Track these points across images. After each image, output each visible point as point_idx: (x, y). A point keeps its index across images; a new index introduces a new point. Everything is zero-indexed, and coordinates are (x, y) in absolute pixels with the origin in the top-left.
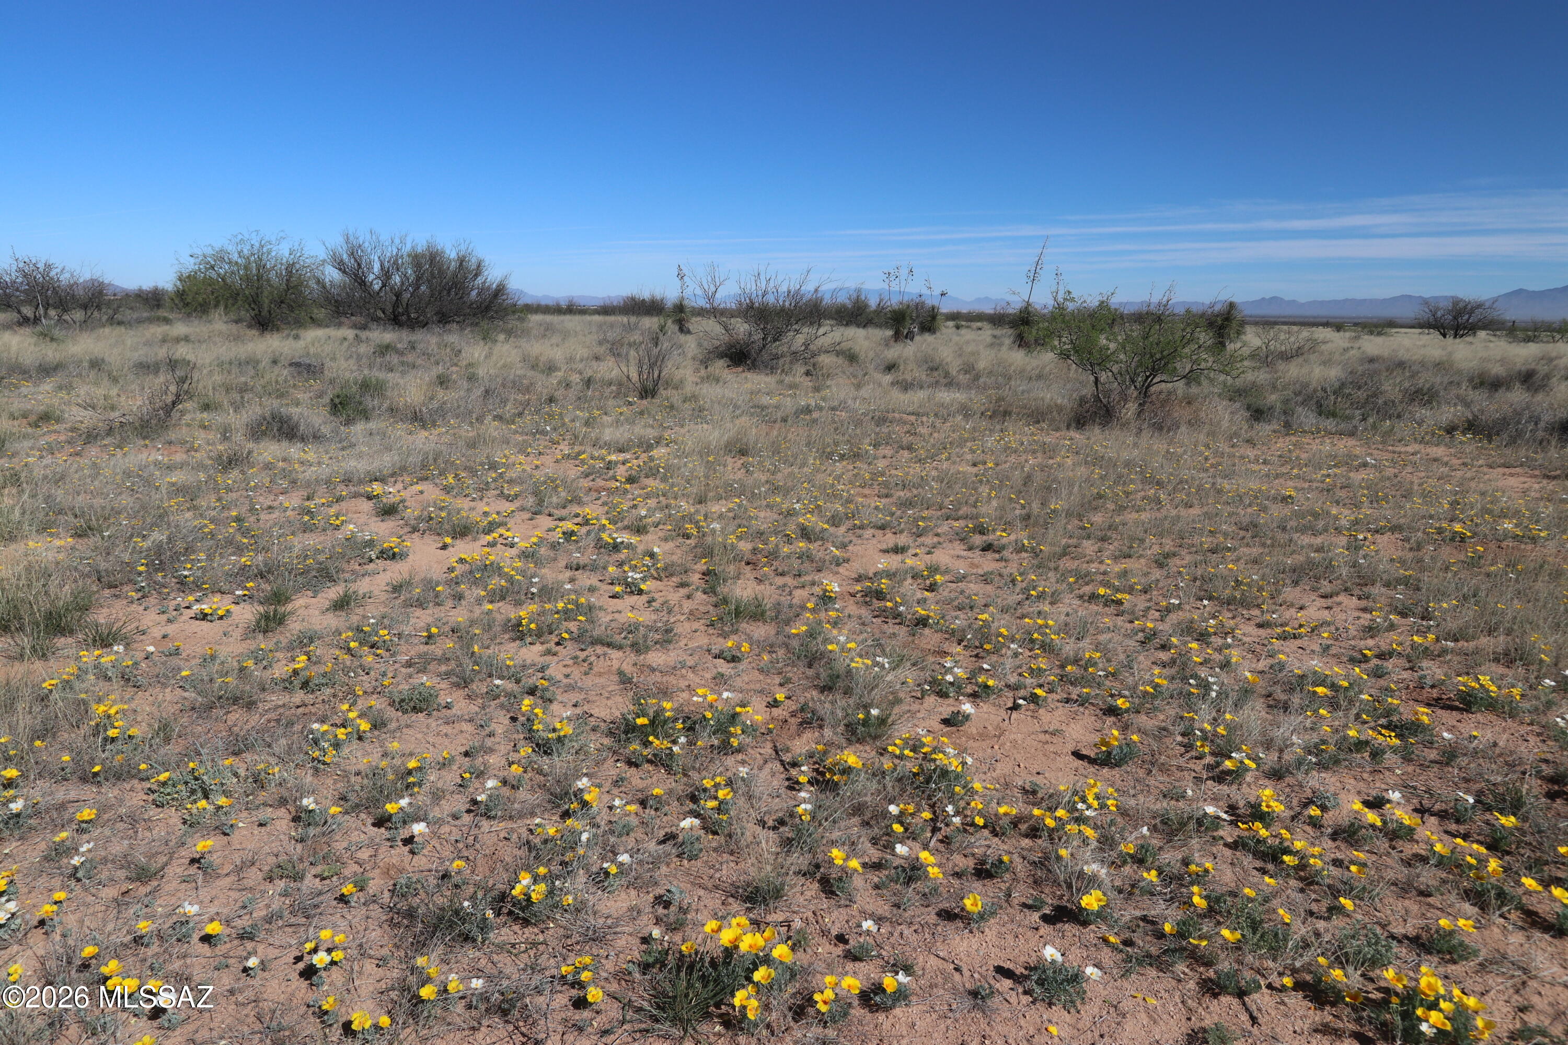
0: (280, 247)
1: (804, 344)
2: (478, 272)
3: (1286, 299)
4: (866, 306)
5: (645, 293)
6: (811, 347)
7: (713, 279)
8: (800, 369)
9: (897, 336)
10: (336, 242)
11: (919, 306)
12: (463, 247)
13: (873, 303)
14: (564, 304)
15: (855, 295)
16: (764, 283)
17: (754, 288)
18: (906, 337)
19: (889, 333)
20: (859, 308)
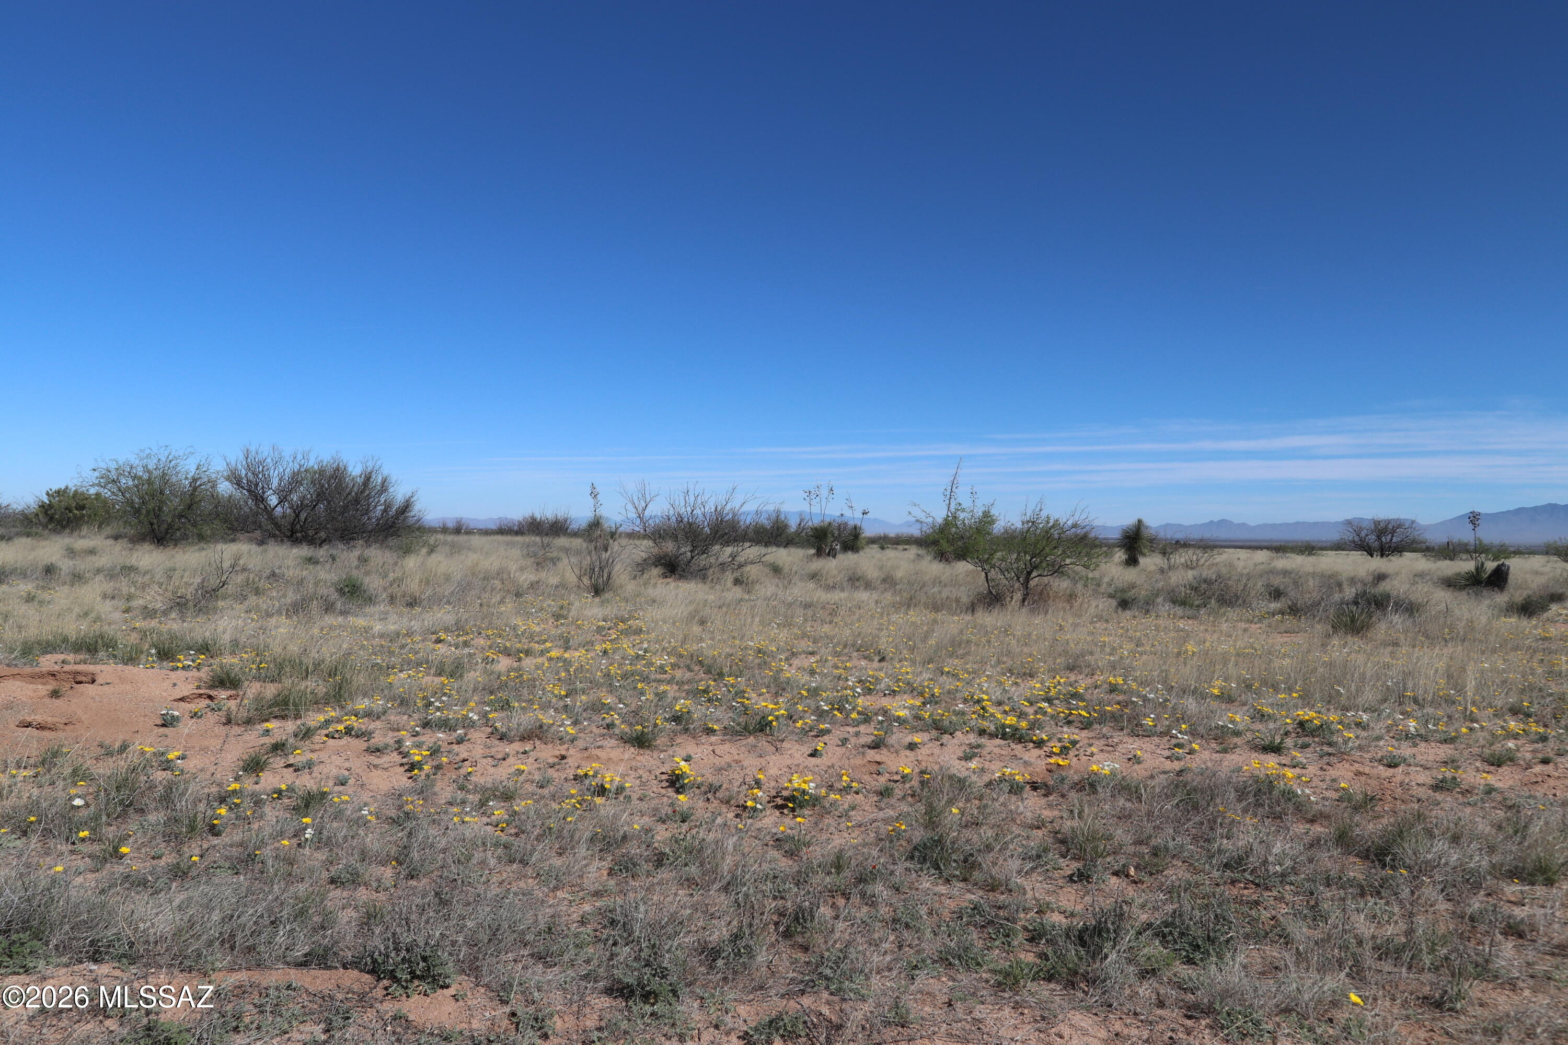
0: (188, 462)
1: (730, 556)
2: (384, 488)
3: (1236, 522)
4: (786, 526)
5: (547, 511)
6: (738, 559)
7: (644, 495)
8: (729, 577)
9: (819, 553)
10: (236, 458)
11: (842, 527)
12: (370, 465)
13: (793, 525)
14: (451, 525)
15: (774, 515)
16: (692, 499)
17: (683, 503)
18: (829, 555)
19: (812, 551)
20: (778, 529)
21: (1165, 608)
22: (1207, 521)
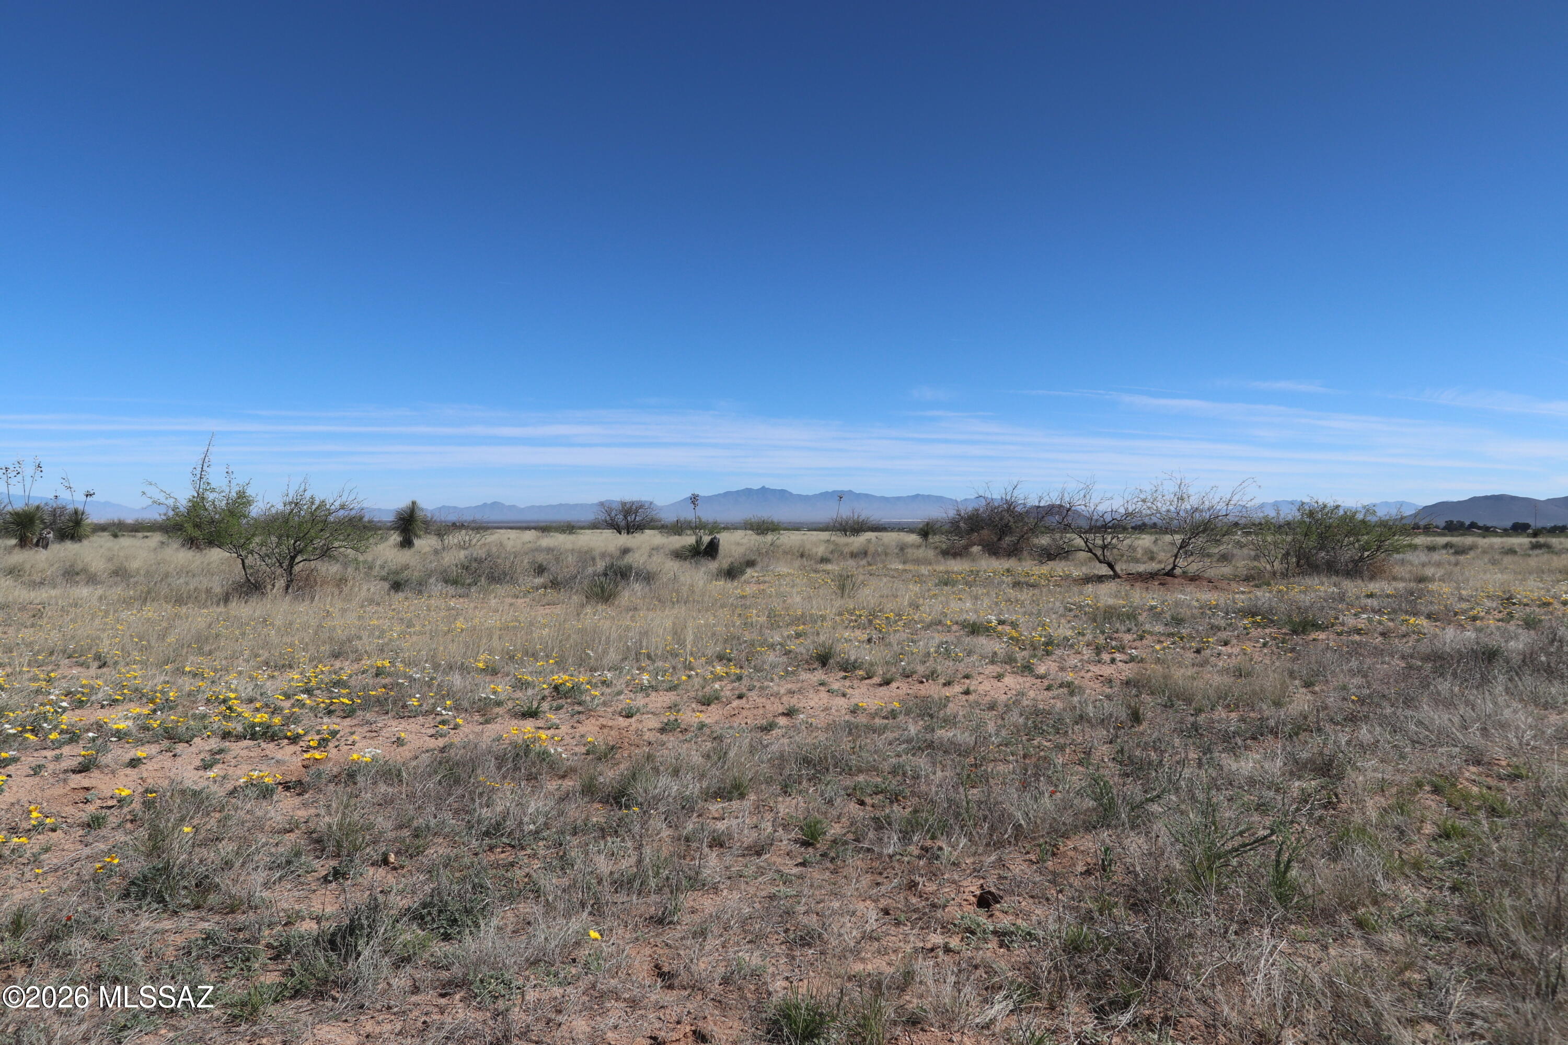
9: (23, 543)
11: (56, 511)
18: (37, 545)
19: (12, 541)
21: (436, 587)
22: (480, 503)
